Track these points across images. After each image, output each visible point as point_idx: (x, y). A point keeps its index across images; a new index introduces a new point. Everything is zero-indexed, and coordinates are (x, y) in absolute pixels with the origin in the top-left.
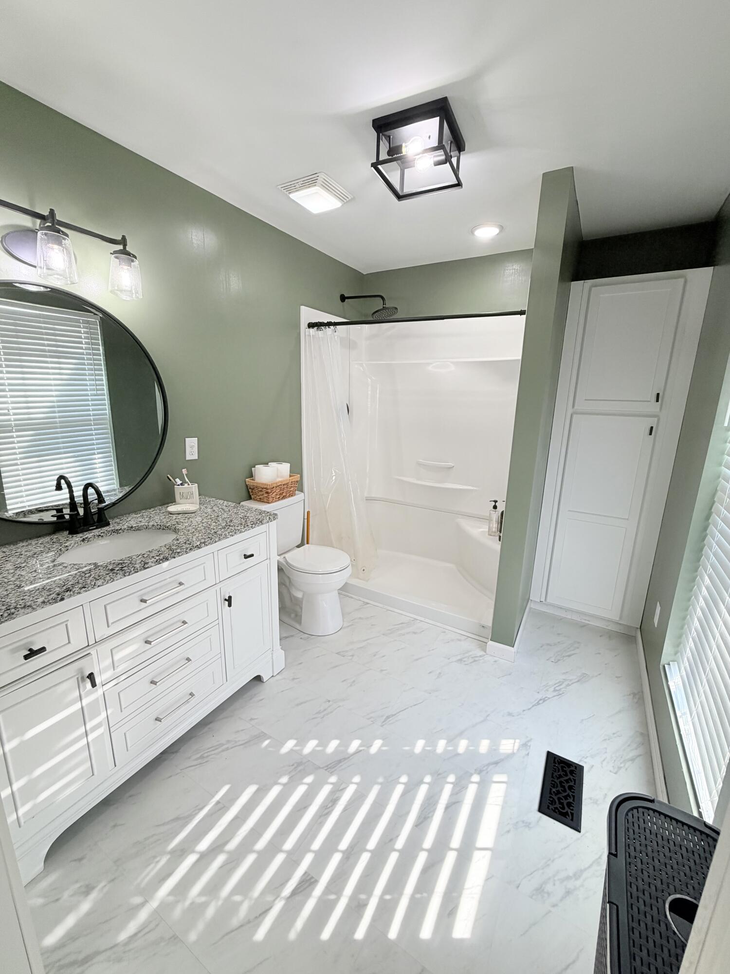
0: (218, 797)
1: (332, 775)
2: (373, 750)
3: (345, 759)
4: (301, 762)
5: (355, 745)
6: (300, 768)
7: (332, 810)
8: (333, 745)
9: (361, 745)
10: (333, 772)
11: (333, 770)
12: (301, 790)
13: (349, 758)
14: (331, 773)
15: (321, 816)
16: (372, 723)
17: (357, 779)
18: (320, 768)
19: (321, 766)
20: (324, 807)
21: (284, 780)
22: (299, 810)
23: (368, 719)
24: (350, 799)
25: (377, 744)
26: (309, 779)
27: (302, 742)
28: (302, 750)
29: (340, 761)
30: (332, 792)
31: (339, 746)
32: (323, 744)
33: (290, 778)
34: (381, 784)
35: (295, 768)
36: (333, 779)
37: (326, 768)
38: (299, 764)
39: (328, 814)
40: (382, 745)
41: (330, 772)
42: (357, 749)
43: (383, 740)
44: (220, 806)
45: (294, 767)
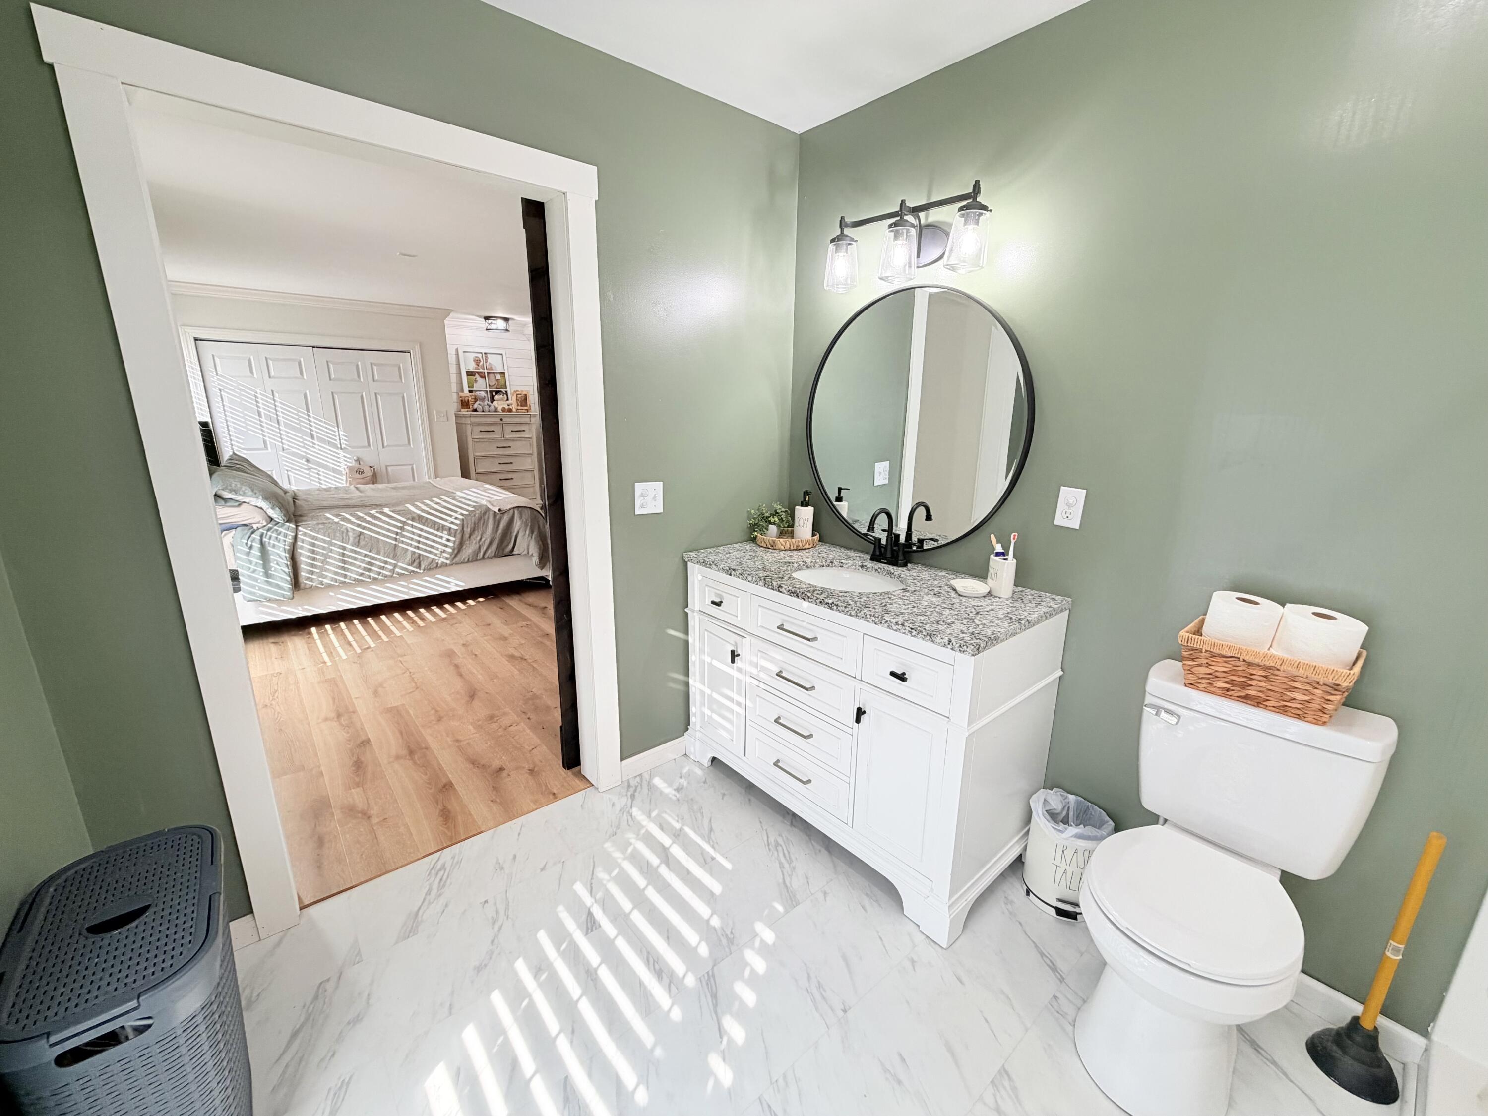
0: (719, 858)
1: (696, 980)
2: (715, 1062)
3: (715, 1006)
4: (732, 944)
5: (736, 1031)
6: (724, 941)
7: (649, 969)
8: (748, 996)
9: (730, 1041)
10: (701, 981)
11: (704, 983)
12: (692, 937)
13: (716, 1013)
14: (700, 978)
15: (648, 953)
16: (774, 1080)
17: (676, 1014)
18: (714, 966)
19: (715, 968)
20: (658, 959)
21: (715, 922)
22: (668, 931)
23: (785, 1077)
24: (651, 995)
25: (724, 1074)
26: (704, 950)
27: (765, 951)
28: (753, 948)
29: (714, 996)
30: (672, 975)
31: (742, 1003)
32: (754, 981)
33: (715, 929)
34: (652, 1050)
35: (727, 935)
36: (690, 981)
37: (710, 973)
38: (731, 942)
39: (647, 962)
40: (717, 1082)
41: (702, 978)
42: (726, 1032)
43: (729, 1090)
44: (709, 860)
45: (729, 933)
